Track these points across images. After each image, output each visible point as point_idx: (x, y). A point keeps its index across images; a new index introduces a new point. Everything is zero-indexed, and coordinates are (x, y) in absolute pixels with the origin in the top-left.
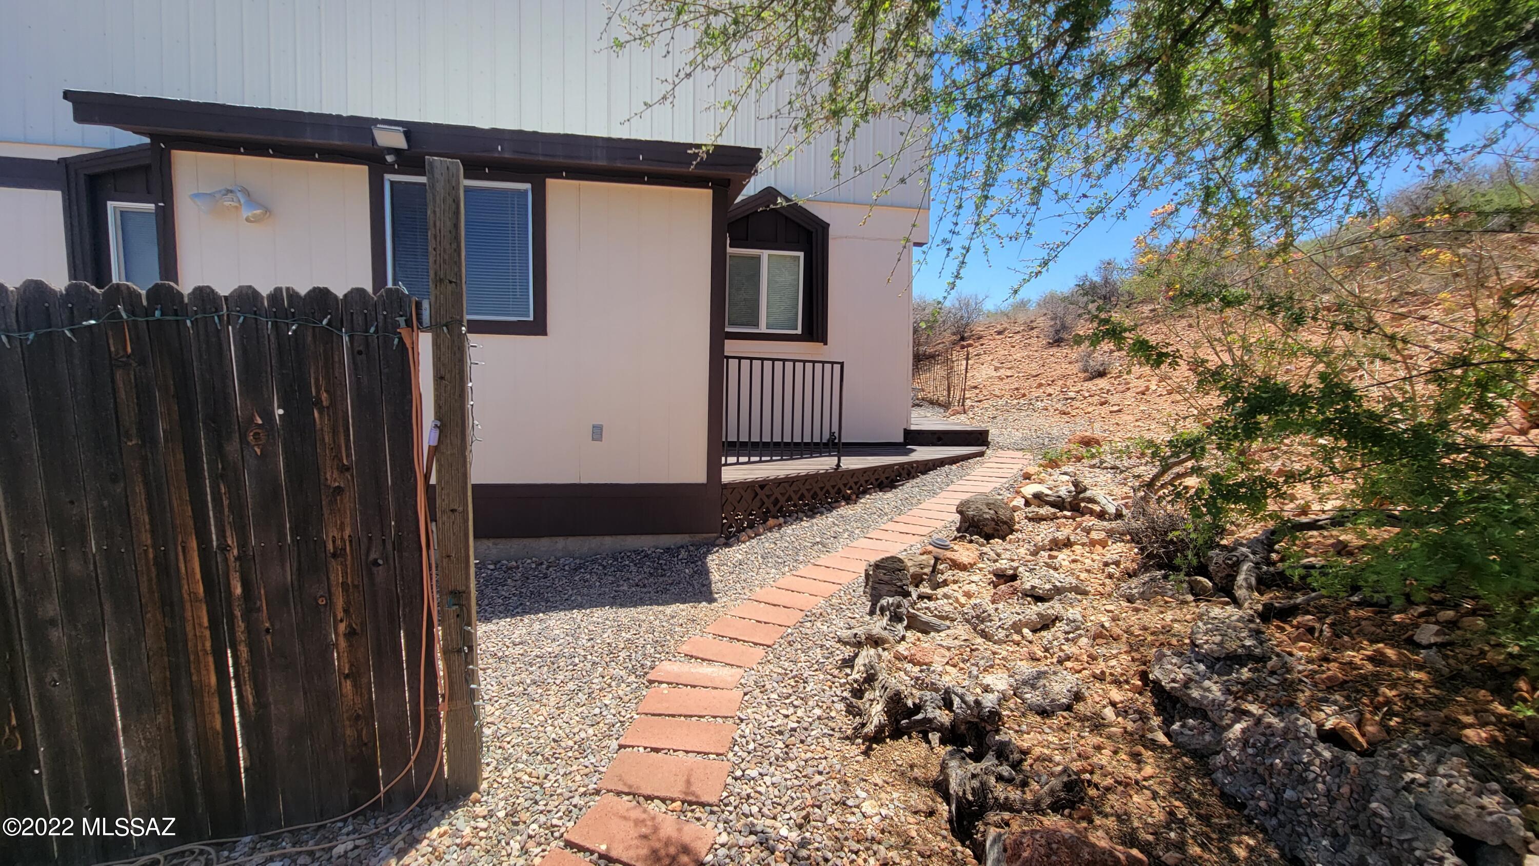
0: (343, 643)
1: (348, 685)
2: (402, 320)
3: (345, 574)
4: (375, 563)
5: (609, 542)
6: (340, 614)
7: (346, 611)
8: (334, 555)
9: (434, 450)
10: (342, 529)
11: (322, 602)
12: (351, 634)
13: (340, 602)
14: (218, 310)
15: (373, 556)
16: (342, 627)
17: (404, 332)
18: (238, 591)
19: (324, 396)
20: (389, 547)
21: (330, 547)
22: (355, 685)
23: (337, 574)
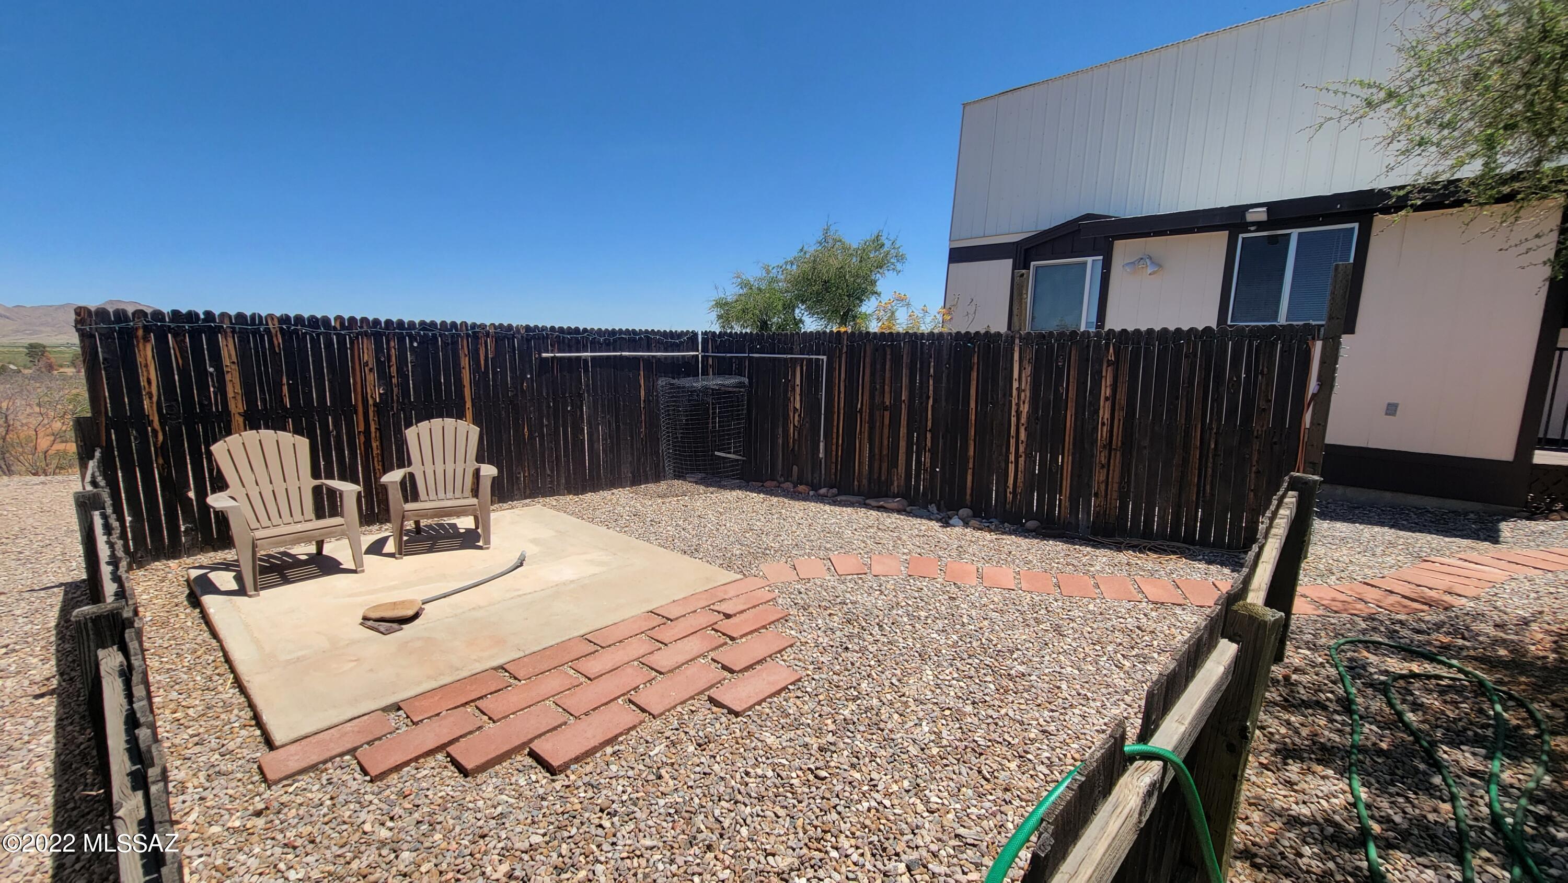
0: (1253, 475)
1: (1252, 495)
2: (1310, 337)
3: (1260, 446)
4: (1275, 443)
5: (1388, 496)
6: (1254, 463)
7: (1257, 462)
8: (1257, 437)
9: (1314, 395)
10: (1263, 426)
11: (1247, 456)
12: (1258, 472)
13: (1255, 458)
14: (1227, 336)
15: (1275, 440)
16: (1254, 469)
17: (1310, 343)
18: (1213, 446)
19: (1266, 369)
20: (1283, 436)
21: (1255, 433)
22: (1255, 495)
23: (1256, 447)
